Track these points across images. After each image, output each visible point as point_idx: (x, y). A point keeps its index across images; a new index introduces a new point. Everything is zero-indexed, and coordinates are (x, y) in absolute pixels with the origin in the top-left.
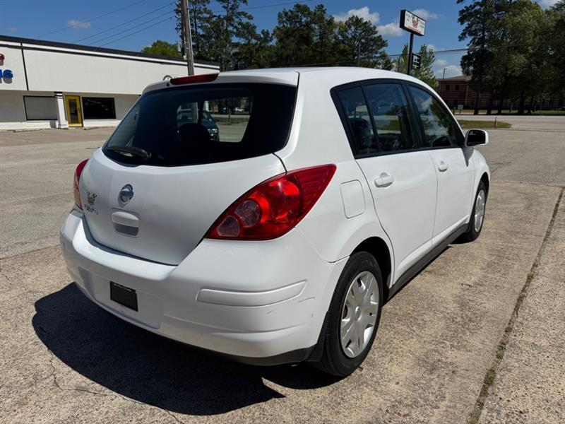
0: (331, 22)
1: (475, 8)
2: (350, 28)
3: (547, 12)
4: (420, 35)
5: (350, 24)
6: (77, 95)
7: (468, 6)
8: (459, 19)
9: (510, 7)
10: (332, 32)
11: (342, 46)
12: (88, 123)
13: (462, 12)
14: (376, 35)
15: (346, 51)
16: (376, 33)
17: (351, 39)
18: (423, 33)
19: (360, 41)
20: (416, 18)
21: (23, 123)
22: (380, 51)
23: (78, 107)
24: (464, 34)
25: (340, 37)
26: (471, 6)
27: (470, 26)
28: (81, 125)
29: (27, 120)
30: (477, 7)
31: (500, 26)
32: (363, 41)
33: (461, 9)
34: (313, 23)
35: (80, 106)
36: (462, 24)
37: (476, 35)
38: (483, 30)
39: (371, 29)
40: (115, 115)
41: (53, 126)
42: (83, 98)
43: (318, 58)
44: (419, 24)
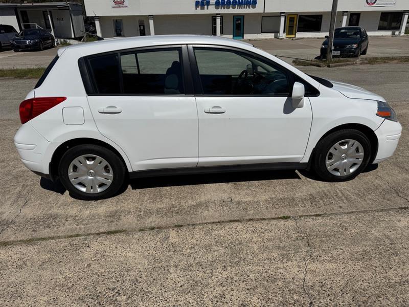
6: (296, 14)
12: (299, 35)
21: (259, 35)
23: (295, 22)
28: (294, 36)
29: (262, 32)
35: (296, 22)
40: (320, 28)
41: (276, 37)
42: (299, 16)
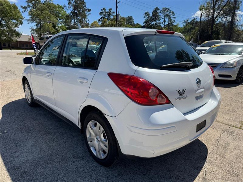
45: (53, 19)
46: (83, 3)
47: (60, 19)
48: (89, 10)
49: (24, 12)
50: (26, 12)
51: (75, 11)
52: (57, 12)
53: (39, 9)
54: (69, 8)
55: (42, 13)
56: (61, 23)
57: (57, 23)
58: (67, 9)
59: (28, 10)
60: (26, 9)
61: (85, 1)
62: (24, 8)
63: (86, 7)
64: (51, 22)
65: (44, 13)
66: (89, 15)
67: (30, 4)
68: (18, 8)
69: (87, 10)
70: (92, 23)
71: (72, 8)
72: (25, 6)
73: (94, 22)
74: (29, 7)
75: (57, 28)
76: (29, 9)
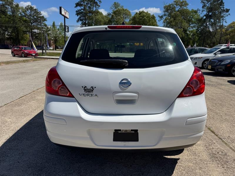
0: (17, 6)
1: (81, 11)
2: (28, 10)
3: (105, 16)
4: (67, 18)
5: (28, 8)
7: (79, 9)
8: (76, 14)
9: (93, 13)
10: (18, 11)
11: (25, 18)
13: (77, 11)
14: (41, 15)
15: (27, 21)
16: (41, 14)
17: (29, 16)
18: (68, 18)
19: (34, 17)
20: (65, 11)
22: (44, 22)
24: (78, 20)
25: (23, 14)
26: (80, 10)
27: (80, 17)
30: (82, 11)
31: (91, 19)
32: (35, 17)
33: (76, 10)
34: (7, 5)
36: (78, 16)
37: (82, 21)
38: (85, 20)
39: (38, 12)
43: (12, 22)
44: (67, 14)
45: (185, 24)
46: (222, 3)
47: (193, 24)
48: (228, 11)
49: (160, 20)
50: (161, 20)
51: (209, 14)
52: (190, 17)
53: (173, 17)
54: (202, 11)
55: (174, 19)
56: (192, 28)
57: (189, 28)
58: (201, 12)
59: (163, 19)
60: (162, 18)
61: (223, 2)
62: (160, 17)
63: (224, 8)
64: (182, 28)
65: (177, 20)
66: (227, 16)
67: (166, 13)
68: (155, 18)
69: (224, 10)
70: (230, 24)
71: (206, 10)
72: (162, 15)
73: (232, 23)
74: (164, 16)
75: (188, 32)
76: (164, 17)
